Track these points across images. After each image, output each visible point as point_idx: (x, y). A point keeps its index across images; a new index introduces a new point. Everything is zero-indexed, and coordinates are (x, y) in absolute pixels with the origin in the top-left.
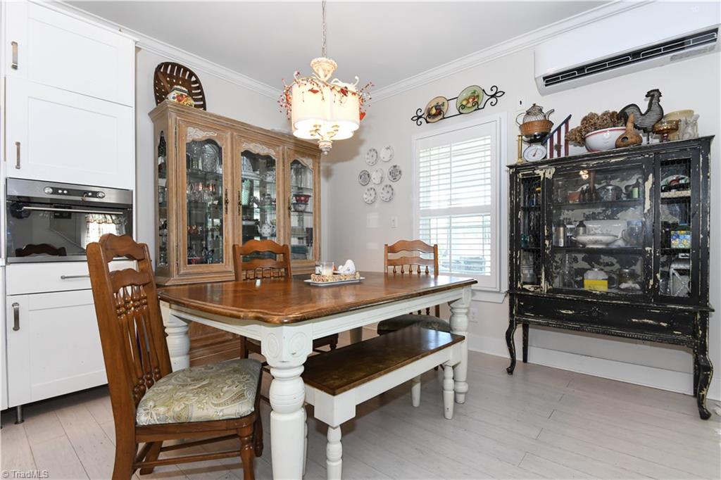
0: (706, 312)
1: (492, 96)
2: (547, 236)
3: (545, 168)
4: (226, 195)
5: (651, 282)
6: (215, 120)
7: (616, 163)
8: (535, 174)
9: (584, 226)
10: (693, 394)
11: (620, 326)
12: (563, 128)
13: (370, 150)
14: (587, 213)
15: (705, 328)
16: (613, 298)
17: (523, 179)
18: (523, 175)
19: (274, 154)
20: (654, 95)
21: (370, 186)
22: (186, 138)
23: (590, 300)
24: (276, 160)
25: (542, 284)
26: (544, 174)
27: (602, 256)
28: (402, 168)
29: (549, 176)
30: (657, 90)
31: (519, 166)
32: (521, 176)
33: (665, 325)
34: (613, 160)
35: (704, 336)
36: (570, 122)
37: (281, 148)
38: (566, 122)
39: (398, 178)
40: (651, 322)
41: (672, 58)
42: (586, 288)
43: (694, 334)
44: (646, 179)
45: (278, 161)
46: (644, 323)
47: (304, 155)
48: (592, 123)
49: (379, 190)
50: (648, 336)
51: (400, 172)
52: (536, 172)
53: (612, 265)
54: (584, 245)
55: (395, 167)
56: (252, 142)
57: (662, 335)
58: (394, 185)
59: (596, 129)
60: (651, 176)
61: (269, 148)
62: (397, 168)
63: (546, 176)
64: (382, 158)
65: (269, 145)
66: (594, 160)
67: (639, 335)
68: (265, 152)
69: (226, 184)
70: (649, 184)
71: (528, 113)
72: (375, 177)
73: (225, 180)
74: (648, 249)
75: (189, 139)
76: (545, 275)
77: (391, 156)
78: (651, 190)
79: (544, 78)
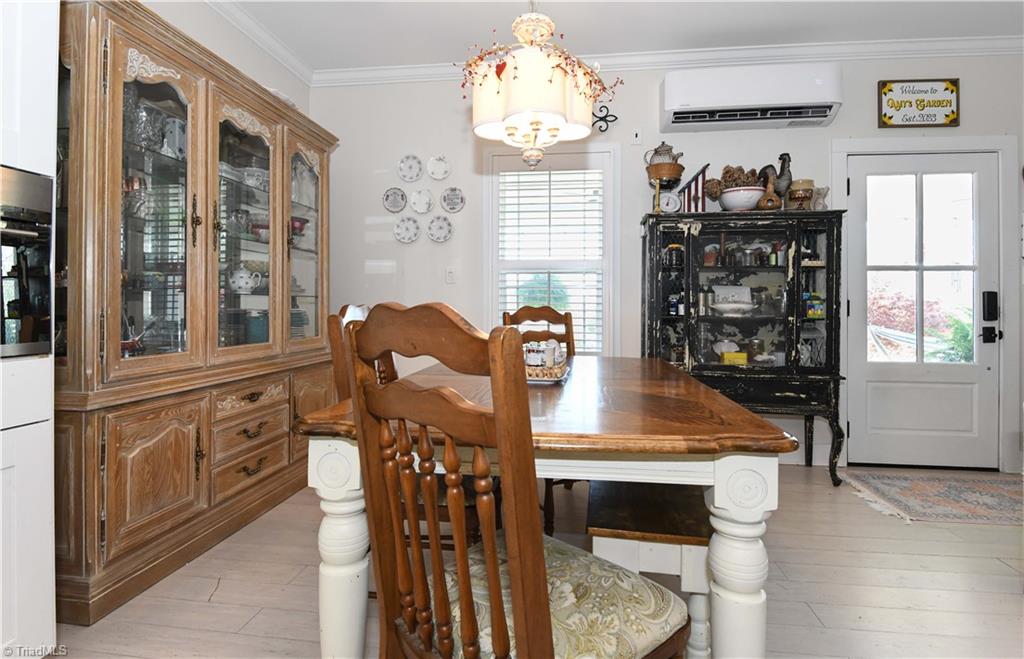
0: (837, 379)
1: (601, 119)
2: (693, 303)
3: (690, 222)
4: (194, 206)
5: (794, 353)
6: (180, 46)
7: (763, 226)
8: (678, 228)
9: (713, 292)
10: (804, 463)
11: (765, 402)
12: (700, 178)
13: (408, 158)
14: (711, 277)
15: (837, 397)
16: (759, 373)
17: (664, 232)
18: (664, 227)
19: (269, 136)
20: (785, 159)
21: (407, 213)
22: (125, 71)
23: (738, 376)
24: (271, 148)
25: (686, 361)
26: (689, 229)
27: (725, 326)
28: (465, 194)
29: (695, 232)
30: (788, 155)
31: (661, 216)
32: (661, 229)
33: (803, 396)
34: (760, 223)
35: (837, 404)
36: (707, 173)
37: (279, 127)
38: (703, 171)
39: (458, 208)
40: (792, 394)
41: (790, 124)
42: (726, 363)
43: (828, 403)
44: (789, 247)
45: (274, 151)
46: (786, 396)
47: (310, 145)
48: (733, 178)
49: (424, 222)
50: (790, 410)
51: (462, 199)
52: (680, 225)
53: (735, 335)
54: (721, 313)
55: (454, 190)
56: (239, 106)
57: (803, 407)
58: (454, 218)
59: (737, 185)
60: (794, 243)
61: (262, 124)
62: (457, 192)
63: (692, 231)
64: (430, 172)
65: (264, 120)
66: (744, 220)
67: (784, 410)
68: (257, 130)
69: (195, 184)
70: (792, 252)
71: (657, 152)
72: (417, 201)
73: (193, 175)
74: (790, 318)
75: (130, 76)
76: (689, 349)
77: (446, 172)
78: (794, 257)
79: (675, 113)
